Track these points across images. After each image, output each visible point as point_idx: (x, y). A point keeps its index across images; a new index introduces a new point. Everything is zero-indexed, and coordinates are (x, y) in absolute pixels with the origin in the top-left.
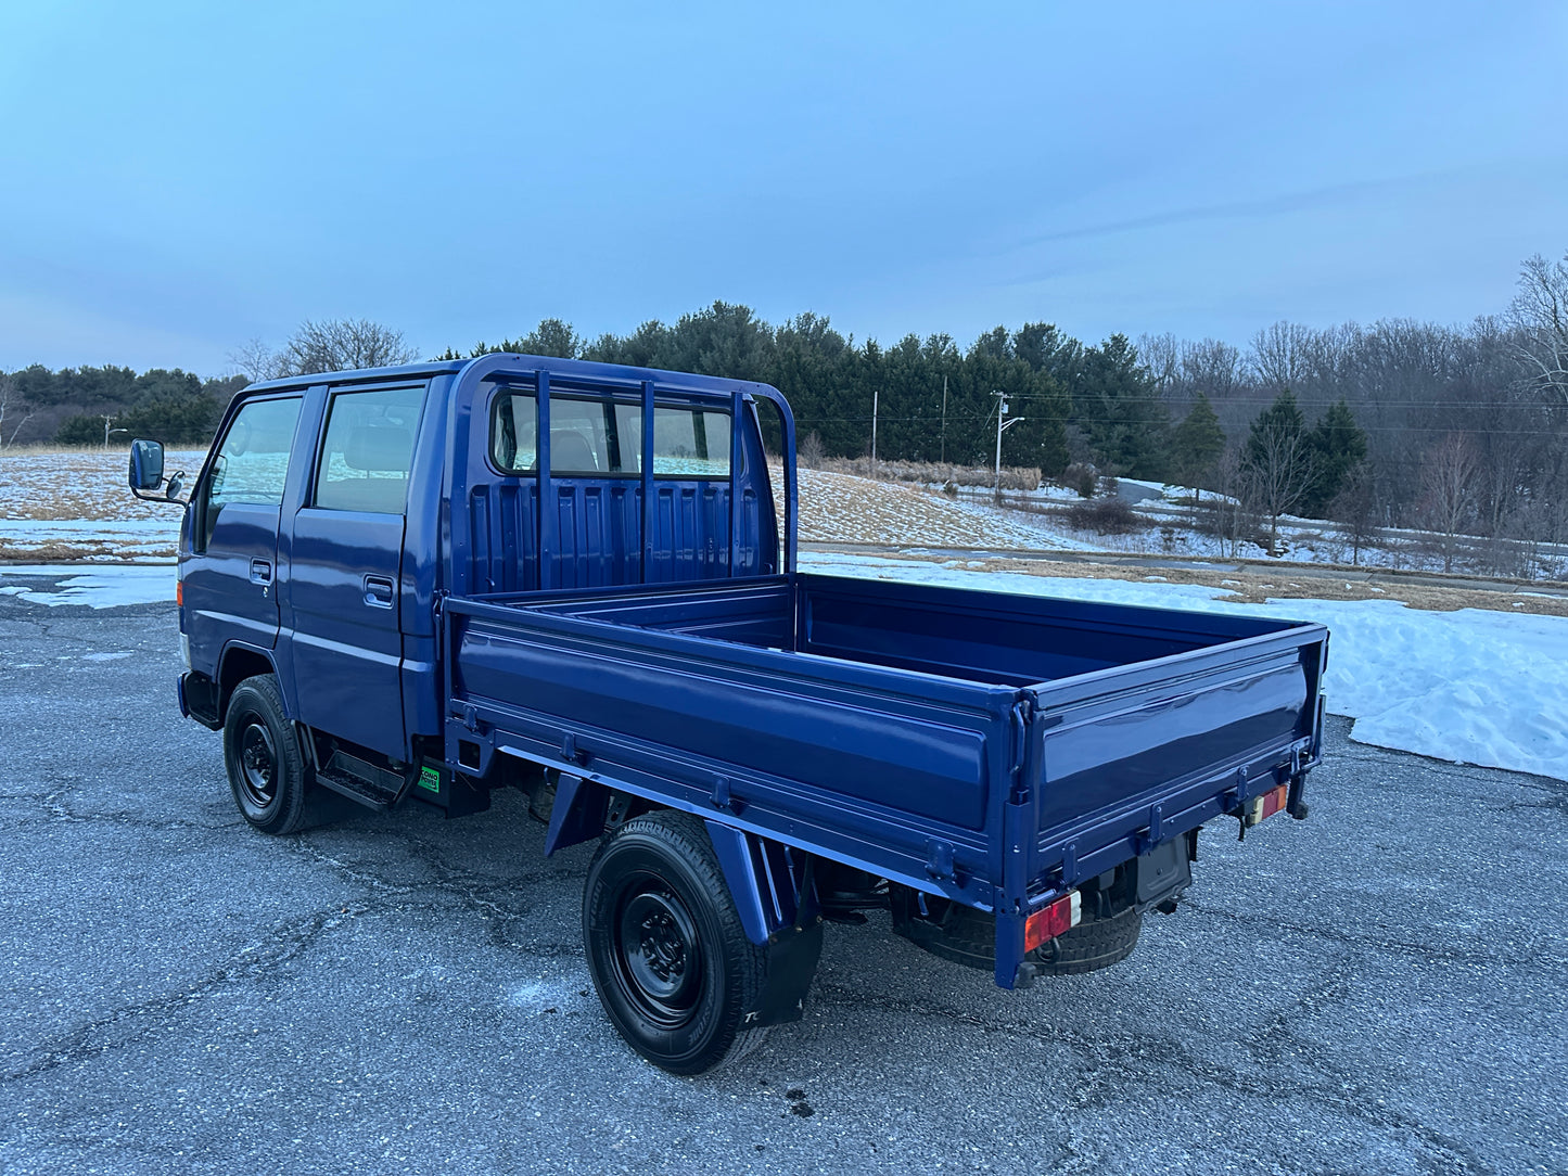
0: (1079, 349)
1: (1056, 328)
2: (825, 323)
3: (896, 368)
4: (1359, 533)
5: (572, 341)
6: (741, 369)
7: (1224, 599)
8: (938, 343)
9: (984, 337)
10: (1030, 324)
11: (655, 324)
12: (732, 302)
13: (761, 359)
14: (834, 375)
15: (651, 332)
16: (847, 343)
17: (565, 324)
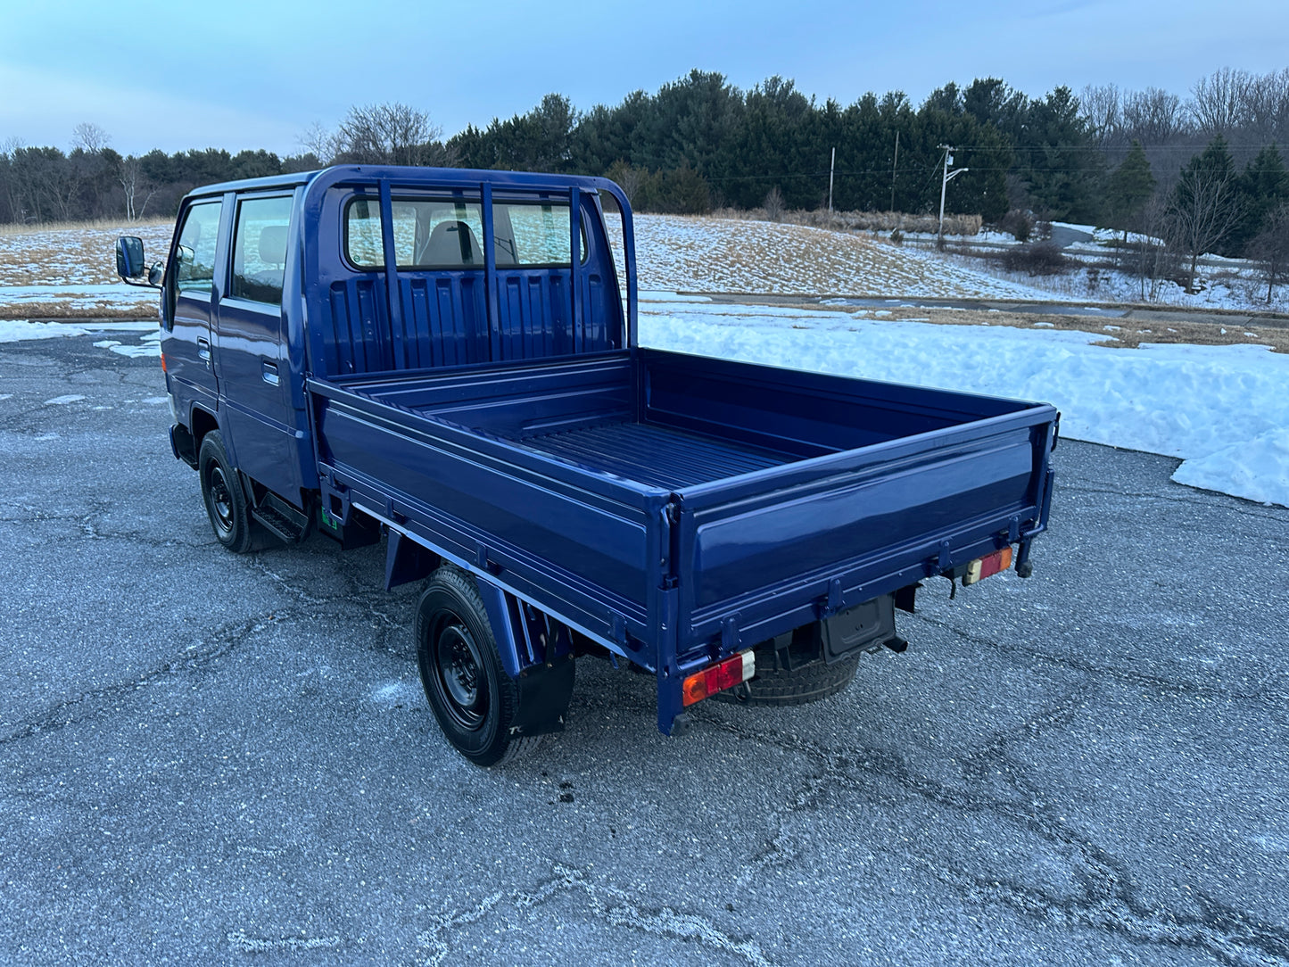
0: (1025, 102)
1: (1004, 83)
2: (790, 85)
3: (852, 124)
4: (1275, 270)
5: (570, 112)
6: (713, 132)
7: (1101, 344)
8: (893, 100)
9: (936, 93)
10: (980, 80)
11: (639, 94)
12: (707, 71)
13: (731, 121)
14: (796, 134)
15: (636, 101)
16: (809, 103)
17: (564, 97)
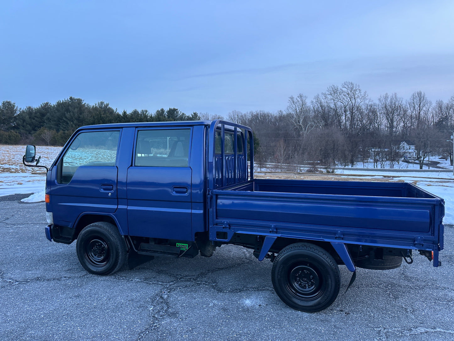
0: (185, 116)
1: (178, 110)
2: (108, 105)
3: (133, 119)
4: (261, 164)
5: (15, 108)
6: (81, 118)
8: (144, 112)
9: (158, 111)
10: (171, 108)
11: (47, 103)
12: (76, 97)
13: (87, 115)
14: (113, 121)
15: (46, 106)
16: (115, 111)
17: (12, 102)
